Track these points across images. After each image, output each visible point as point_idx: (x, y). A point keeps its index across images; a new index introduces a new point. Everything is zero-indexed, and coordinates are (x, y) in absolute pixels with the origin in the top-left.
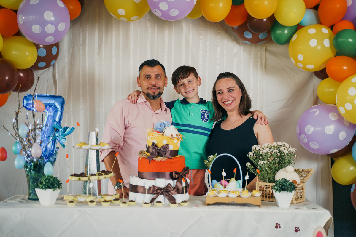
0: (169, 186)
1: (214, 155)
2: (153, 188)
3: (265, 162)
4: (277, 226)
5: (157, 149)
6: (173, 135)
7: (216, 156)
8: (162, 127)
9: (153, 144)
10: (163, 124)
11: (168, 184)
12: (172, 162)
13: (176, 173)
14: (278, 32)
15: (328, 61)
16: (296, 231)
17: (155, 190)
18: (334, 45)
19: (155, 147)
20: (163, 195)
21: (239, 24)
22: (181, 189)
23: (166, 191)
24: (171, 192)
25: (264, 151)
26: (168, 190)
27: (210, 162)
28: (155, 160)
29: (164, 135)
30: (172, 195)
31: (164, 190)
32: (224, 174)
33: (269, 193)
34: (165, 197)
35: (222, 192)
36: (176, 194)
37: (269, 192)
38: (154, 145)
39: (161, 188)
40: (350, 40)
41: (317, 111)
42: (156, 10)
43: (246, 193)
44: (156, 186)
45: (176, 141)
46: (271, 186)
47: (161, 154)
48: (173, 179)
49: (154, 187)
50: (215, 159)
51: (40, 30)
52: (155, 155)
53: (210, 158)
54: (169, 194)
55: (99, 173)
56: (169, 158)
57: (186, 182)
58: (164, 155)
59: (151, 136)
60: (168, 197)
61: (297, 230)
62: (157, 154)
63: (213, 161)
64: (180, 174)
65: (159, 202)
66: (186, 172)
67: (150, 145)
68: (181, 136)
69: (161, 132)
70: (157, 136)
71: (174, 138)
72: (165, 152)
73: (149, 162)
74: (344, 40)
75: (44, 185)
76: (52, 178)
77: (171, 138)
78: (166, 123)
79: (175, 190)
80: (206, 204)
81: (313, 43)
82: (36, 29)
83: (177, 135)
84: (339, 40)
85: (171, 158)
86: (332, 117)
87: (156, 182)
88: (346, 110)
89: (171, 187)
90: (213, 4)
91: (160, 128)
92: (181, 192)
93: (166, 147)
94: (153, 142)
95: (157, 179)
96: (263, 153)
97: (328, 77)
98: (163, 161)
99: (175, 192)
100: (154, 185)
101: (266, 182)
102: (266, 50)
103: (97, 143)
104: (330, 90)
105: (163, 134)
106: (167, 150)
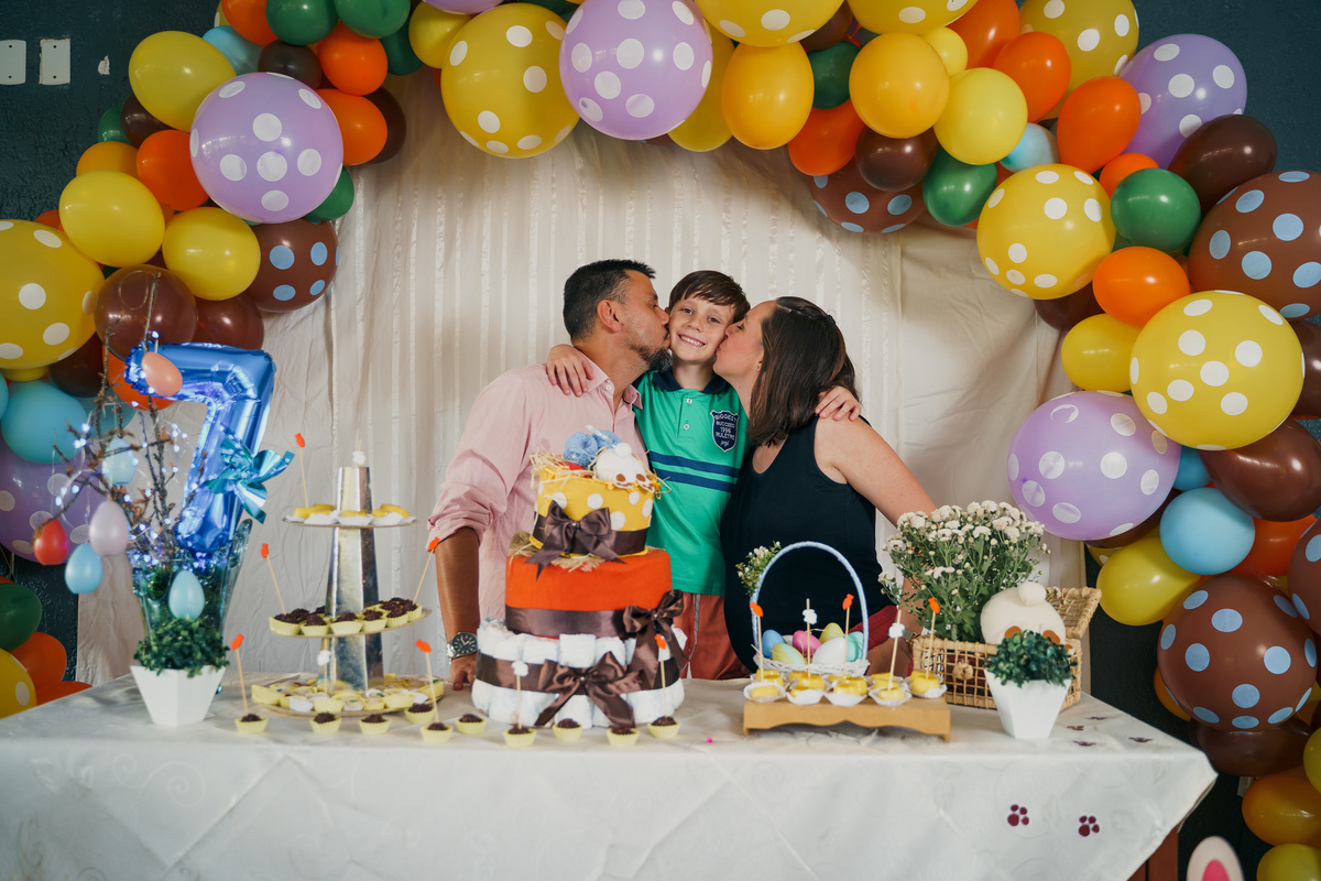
0: (606, 661)
1: (769, 545)
2: (549, 671)
3: (950, 570)
4: (1017, 817)
5: (568, 527)
6: (624, 475)
7: (778, 549)
8: (588, 449)
9: (554, 508)
10: (593, 439)
11: (605, 655)
12: (619, 575)
13: (636, 614)
14: (945, 188)
15: (1098, 265)
16: (1084, 831)
17: (555, 679)
18: (1113, 216)
19: (559, 518)
20: (587, 694)
21: (832, 167)
22: (655, 672)
23: (596, 681)
24: (618, 683)
25: (941, 532)
26: (603, 679)
27: (758, 569)
28: (558, 567)
29: (594, 477)
30: (618, 696)
31: (591, 679)
32: (810, 616)
33: (960, 677)
34: (595, 703)
35: (805, 682)
36: (635, 691)
37: (961, 672)
38: (558, 510)
39: (580, 669)
40: (1164, 199)
41: (1072, 410)
42: (586, 100)
43: (893, 689)
44: (562, 663)
45: (635, 497)
46: (969, 653)
47: (580, 543)
48: (624, 637)
49: (553, 665)
50: (773, 560)
51: (242, 168)
52: (561, 548)
53: (756, 556)
54: (610, 693)
55: (370, 608)
56: (608, 560)
57: (673, 643)
58: (590, 548)
59: (549, 480)
60: (603, 704)
61: (1087, 827)
62: (566, 545)
63: (768, 568)
64: (649, 616)
65: (569, 724)
66: (672, 608)
67: (544, 512)
68: (654, 482)
69: (585, 466)
70: (569, 481)
71: (629, 487)
72: (595, 538)
73: (536, 573)
74: (1145, 197)
75: (156, 656)
76: (185, 629)
77: (616, 488)
78: (605, 437)
79: (633, 675)
80: (745, 730)
81: (1056, 208)
82: (232, 167)
83: (640, 477)
84: (1130, 200)
85: (616, 560)
86: (1121, 426)
87: (559, 648)
88: (1170, 401)
89: (616, 666)
90: (760, 96)
91: (583, 452)
92: (652, 683)
93: (600, 518)
94: (554, 502)
95: (563, 637)
96: (942, 539)
97: (1100, 311)
98: (587, 569)
99: (631, 684)
100: (554, 659)
101: (950, 639)
102: (903, 254)
103: (367, 506)
104: (1100, 351)
105: (588, 472)
106: (604, 531)
